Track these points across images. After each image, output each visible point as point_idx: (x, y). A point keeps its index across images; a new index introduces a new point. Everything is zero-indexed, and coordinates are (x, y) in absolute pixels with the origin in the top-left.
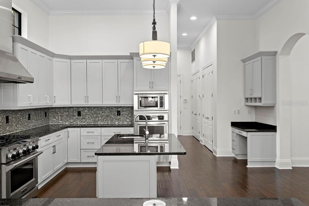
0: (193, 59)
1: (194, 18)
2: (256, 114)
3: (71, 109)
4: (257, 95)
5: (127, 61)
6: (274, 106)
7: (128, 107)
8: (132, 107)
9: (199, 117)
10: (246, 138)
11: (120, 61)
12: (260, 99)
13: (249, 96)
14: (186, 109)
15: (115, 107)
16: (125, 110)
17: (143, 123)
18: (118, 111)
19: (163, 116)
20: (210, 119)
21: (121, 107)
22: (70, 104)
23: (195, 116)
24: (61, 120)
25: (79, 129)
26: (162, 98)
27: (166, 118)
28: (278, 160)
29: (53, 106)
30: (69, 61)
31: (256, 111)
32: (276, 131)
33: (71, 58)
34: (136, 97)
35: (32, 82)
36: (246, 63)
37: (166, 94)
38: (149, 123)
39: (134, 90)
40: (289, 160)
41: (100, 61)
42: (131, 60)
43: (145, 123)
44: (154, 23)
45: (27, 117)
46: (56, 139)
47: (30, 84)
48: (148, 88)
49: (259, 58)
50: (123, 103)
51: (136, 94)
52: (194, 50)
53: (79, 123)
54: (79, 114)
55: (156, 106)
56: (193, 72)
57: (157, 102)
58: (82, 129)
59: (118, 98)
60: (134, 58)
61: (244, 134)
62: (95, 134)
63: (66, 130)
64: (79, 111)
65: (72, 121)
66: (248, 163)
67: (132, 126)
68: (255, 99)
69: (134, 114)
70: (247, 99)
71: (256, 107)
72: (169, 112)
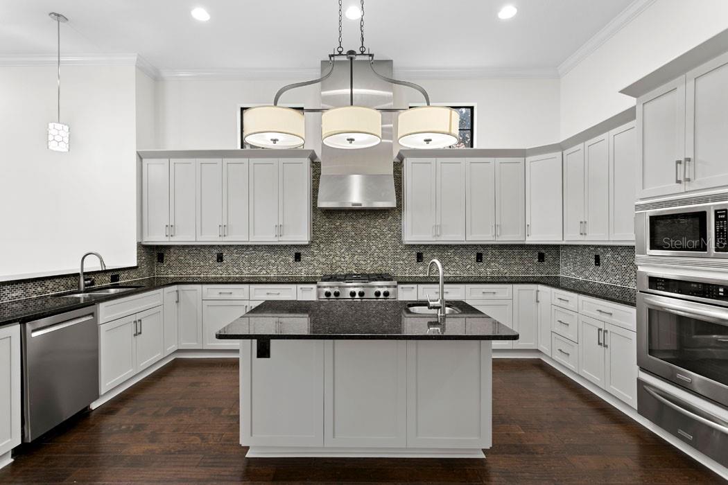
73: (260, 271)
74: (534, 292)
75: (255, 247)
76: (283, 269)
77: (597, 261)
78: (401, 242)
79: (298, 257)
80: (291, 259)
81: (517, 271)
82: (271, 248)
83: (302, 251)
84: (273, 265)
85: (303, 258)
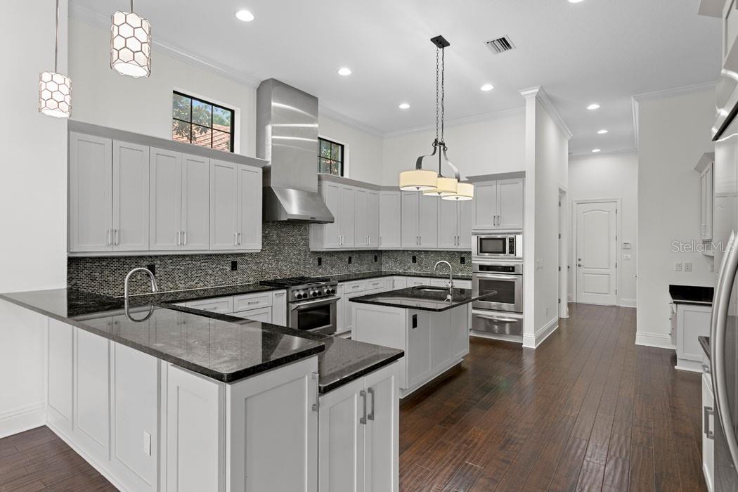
1: (593, 107)
3: (406, 253)
7: (465, 252)
8: (470, 253)
13: (703, 238)
14: (627, 259)
15: (457, 252)
16: (470, 256)
17: (483, 276)
18: (462, 258)
19: (512, 267)
22: (400, 247)
26: (512, 240)
27: (517, 270)
29: (379, 249)
34: (475, 239)
35: (333, 222)
36: (702, 174)
37: (519, 233)
39: (473, 228)
45: (347, 260)
48: (491, 226)
50: (463, 246)
51: (475, 234)
53: (413, 271)
55: (504, 252)
57: (504, 246)
58: (409, 278)
59: (457, 239)
64: (415, 256)
65: (405, 268)
66: (678, 362)
69: (473, 262)
72: (524, 262)
73: (197, 283)
74: (391, 282)
75: (192, 257)
76: (221, 279)
77: (414, 260)
78: (309, 249)
79: (234, 266)
80: (228, 268)
81: (364, 269)
82: (209, 257)
83: (238, 259)
84: (211, 275)
85: (239, 266)
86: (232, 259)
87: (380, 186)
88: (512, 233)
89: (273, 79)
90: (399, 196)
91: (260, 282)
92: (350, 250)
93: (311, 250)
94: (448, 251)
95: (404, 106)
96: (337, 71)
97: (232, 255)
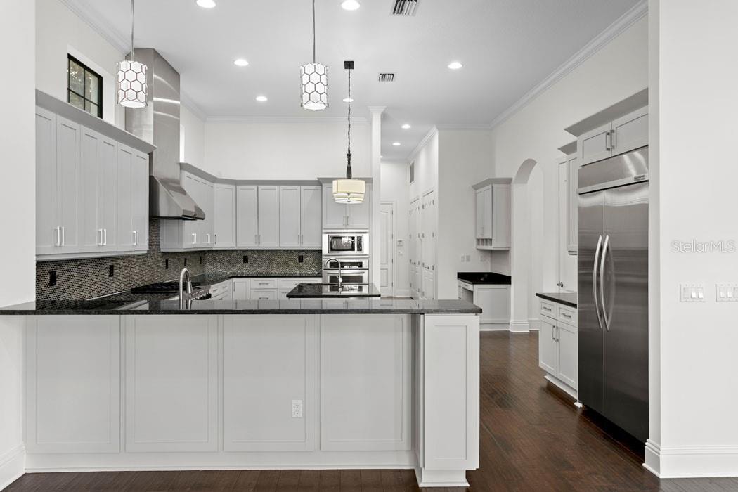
0: (412, 179)
1: (406, 126)
2: (491, 262)
3: (235, 252)
4: (487, 236)
5: (314, 187)
6: (508, 251)
7: (314, 251)
8: (320, 251)
9: (418, 268)
10: (472, 292)
11: (303, 187)
12: (491, 240)
13: (480, 237)
14: (400, 255)
15: (295, 250)
16: (309, 254)
17: (335, 272)
18: (299, 257)
19: (361, 263)
20: (431, 269)
21: (303, 250)
22: (234, 246)
23: (413, 266)
24: (221, 268)
25: (248, 279)
26: (360, 239)
27: (365, 265)
28: (512, 321)
29: (214, 249)
30: (234, 187)
31: (491, 257)
32: (510, 284)
33: (236, 183)
34: (325, 237)
35: (203, 219)
36: (478, 191)
37: (365, 233)
38: (342, 272)
39: (323, 227)
40: (525, 321)
41: (276, 187)
42: (319, 187)
43: (337, 272)
44: (349, 155)
46: (222, 291)
47: (201, 221)
48: (341, 225)
49: (490, 186)
50: (307, 245)
51: (325, 233)
52: (413, 164)
53: (245, 272)
54: (246, 259)
55: (353, 249)
56: (412, 198)
57: (353, 244)
58: (251, 279)
59: (301, 238)
60: (323, 185)
61: (470, 287)
62: (270, 286)
63: (230, 280)
64: (245, 256)
65: (235, 270)
67: (320, 276)
68: (486, 240)
69: (323, 260)
70: (478, 240)
71: (491, 251)
72: (370, 258)
76: (102, 288)
78: (160, 249)
79: (112, 271)
80: (107, 274)
83: (114, 263)
85: (116, 271)
86: (110, 262)
87: (216, 178)
88: (359, 233)
89: (154, 50)
90: (234, 191)
91: (132, 289)
92: (199, 250)
93: (162, 250)
94: (284, 250)
95: (262, 99)
96: (234, 61)
97: (110, 258)
